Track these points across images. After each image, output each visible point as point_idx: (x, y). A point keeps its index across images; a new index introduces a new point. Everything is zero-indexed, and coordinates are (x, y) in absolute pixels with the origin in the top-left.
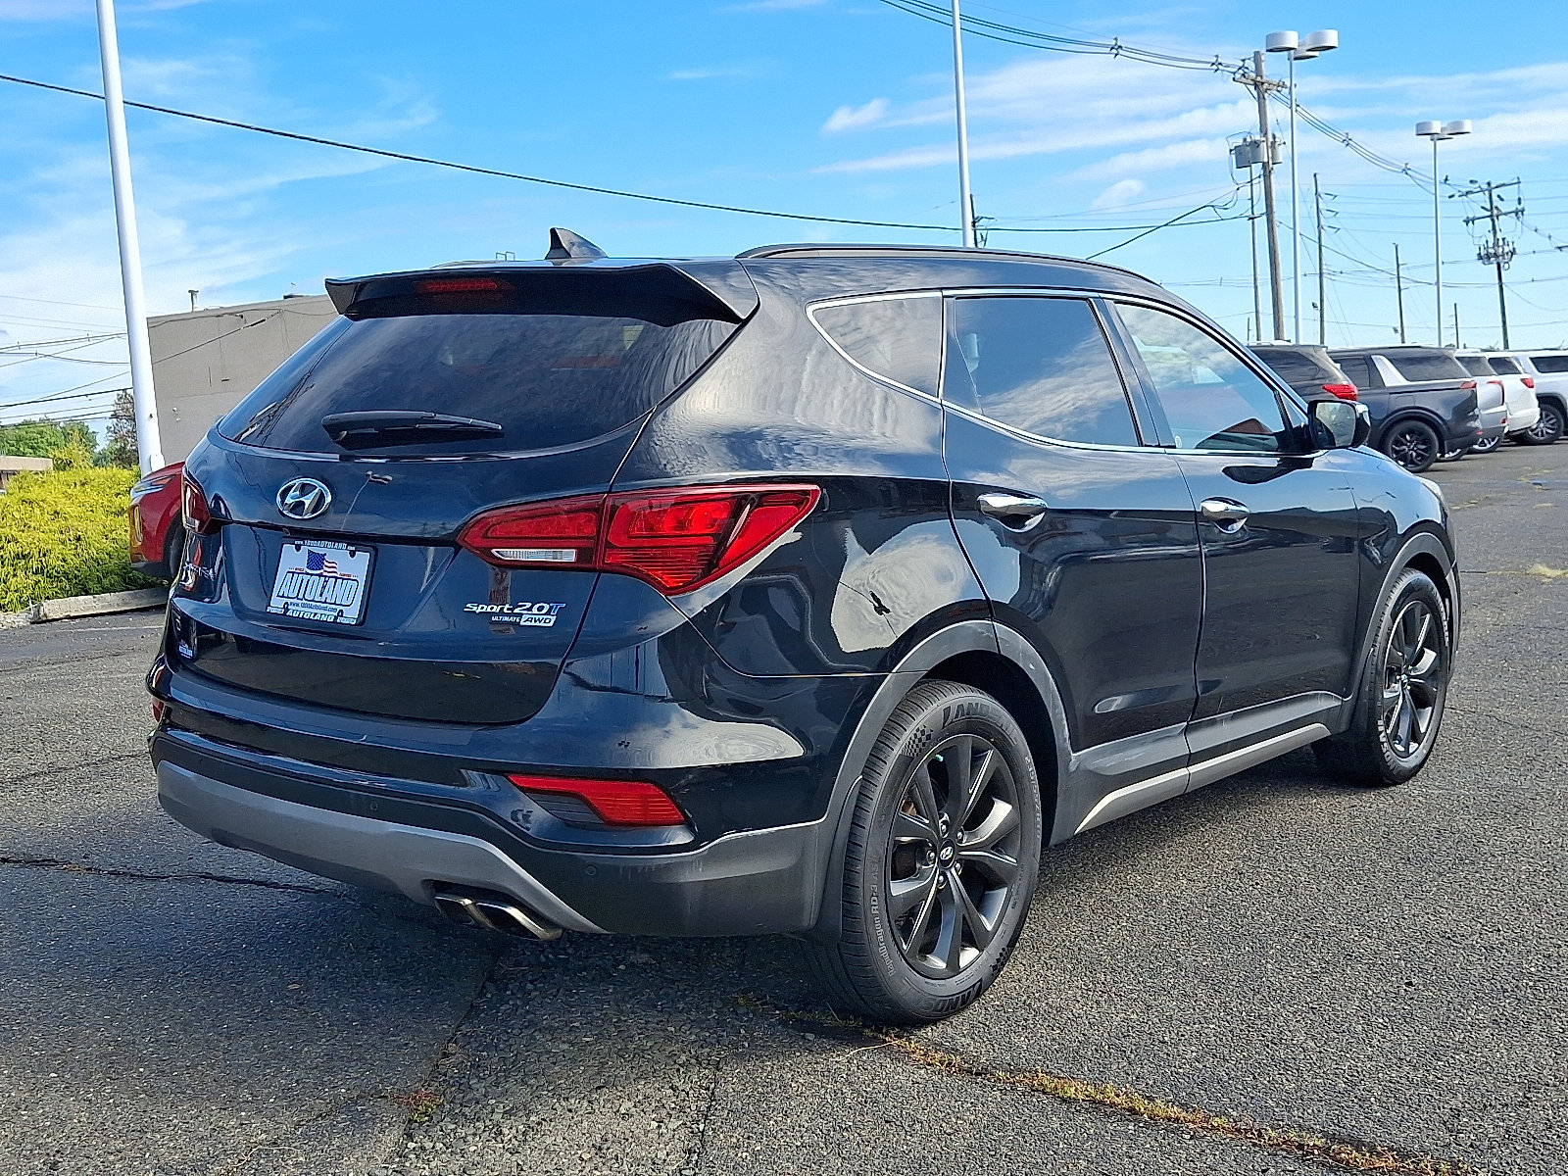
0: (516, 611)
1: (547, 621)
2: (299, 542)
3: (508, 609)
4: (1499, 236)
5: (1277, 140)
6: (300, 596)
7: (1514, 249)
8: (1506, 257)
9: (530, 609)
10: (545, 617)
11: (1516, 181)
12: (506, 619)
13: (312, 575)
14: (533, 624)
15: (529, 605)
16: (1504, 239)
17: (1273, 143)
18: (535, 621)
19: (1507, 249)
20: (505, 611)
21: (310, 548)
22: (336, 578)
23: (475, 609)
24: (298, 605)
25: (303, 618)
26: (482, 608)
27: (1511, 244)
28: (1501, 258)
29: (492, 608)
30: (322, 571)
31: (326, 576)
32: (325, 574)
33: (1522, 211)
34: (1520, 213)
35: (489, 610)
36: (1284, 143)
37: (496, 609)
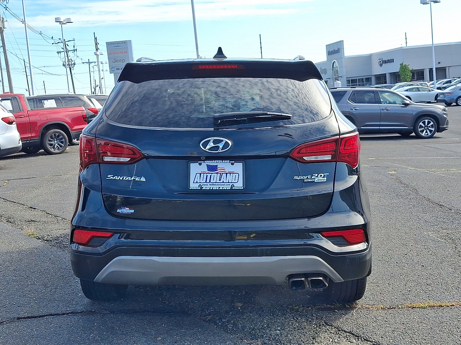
0: (313, 177)
1: (324, 180)
2: (201, 162)
3: (310, 177)
4: (69, 58)
5: (4, 19)
6: (208, 181)
7: (75, 63)
8: (72, 65)
9: (318, 176)
10: (323, 178)
11: (73, 40)
12: (310, 180)
13: (212, 173)
14: (319, 181)
15: (317, 175)
16: (71, 59)
17: (3, 21)
18: (320, 180)
19: (72, 63)
20: (309, 178)
21: (208, 164)
22: (227, 174)
23: (297, 178)
24: (207, 185)
25: (212, 189)
26: (300, 177)
27: (73, 61)
28: (71, 66)
29: (304, 177)
30: (218, 171)
31: (220, 173)
32: (219, 172)
33: (76, 50)
34: (75, 51)
35: (303, 178)
36: (7, 21)
37: (305, 177)
